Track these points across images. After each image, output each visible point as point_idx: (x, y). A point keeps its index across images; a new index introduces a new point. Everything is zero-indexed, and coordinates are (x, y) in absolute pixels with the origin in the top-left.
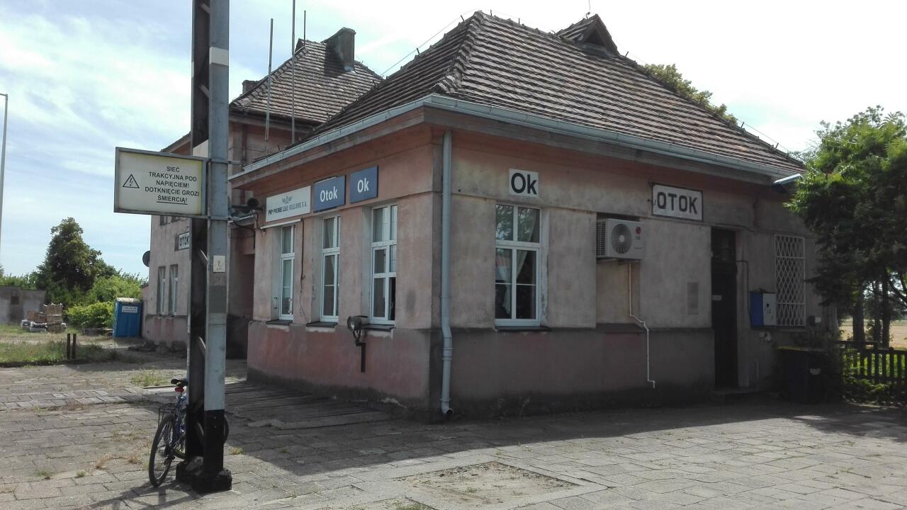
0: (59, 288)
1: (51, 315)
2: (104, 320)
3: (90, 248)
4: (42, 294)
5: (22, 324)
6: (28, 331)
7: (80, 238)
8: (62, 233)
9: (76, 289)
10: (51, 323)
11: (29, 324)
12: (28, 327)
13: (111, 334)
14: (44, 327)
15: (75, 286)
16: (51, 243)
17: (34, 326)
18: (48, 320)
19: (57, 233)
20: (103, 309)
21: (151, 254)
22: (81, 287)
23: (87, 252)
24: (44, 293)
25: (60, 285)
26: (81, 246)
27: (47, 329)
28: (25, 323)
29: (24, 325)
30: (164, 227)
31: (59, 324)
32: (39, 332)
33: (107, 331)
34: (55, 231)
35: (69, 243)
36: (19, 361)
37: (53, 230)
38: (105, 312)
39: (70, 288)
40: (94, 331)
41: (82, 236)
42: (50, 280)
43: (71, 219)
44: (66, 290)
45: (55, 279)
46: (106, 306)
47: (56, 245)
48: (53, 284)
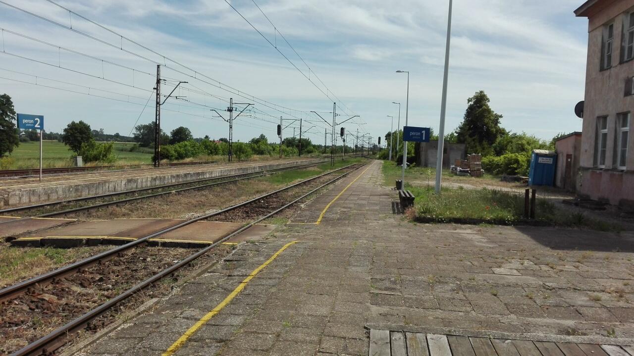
0: (473, 143)
1: (472, 163)
2: (516, 169)
3: (494, 113)
4: (462, 147)
5: (451, 169)
6: (456, 174)
7: (487, 106)
8: (475, 103)
9: (485, 143)
10: (473, 169)
11: (456, 169)
12: (455, 171)
13: (527, 182)
14: (467, 172)
15: (484, 141)
16: (467, 110)
17: (461, 171)
18: (471, 166)
19: (472, 103)
20: (514, 159)
21: (585, 105)
22: (488, 142)
23: (492, 115)
24: (464, 145)
25: (474, 140)
26: (489, 111)
27: (470, 173)
28: (453, 168)
29: (452, 169)
30: (607, 73)
31: (479, 170)
32: (464, 176)
33: (523, 179)
34: (470, 101)
35: (481, 109)
36: (473, 217)
37: (469, 101)
38: (517, 161)
39: (480, 142)
40: (511, 178)
41: (489, 104)
42: (467, 136)
43: (481, 92)
44: (477, 144)
45: (471, 136)
46: (517, 156)
47: (471, 111)
48: (469, 139)
